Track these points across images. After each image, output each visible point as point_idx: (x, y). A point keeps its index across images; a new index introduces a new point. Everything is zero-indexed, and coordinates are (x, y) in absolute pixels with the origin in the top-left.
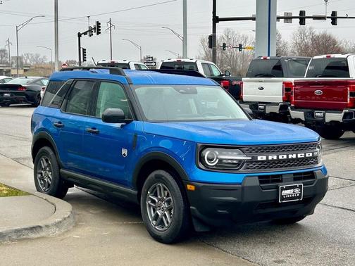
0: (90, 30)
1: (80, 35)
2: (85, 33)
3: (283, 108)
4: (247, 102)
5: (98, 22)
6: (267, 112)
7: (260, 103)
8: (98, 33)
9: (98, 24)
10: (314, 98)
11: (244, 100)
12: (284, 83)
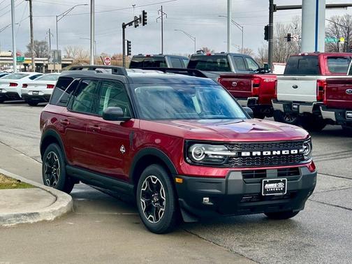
0: (136, 20)
1: (124, 26)
2: (130, 24)
3: (316, 107)
4: (281, 102)
5: (144, 11)
6: (301, 112)
7: (294, 102)
8: (144, 24)
9: (144, 13)
10: (344, 97)
11: (278, 99)
12: (318, 81)
